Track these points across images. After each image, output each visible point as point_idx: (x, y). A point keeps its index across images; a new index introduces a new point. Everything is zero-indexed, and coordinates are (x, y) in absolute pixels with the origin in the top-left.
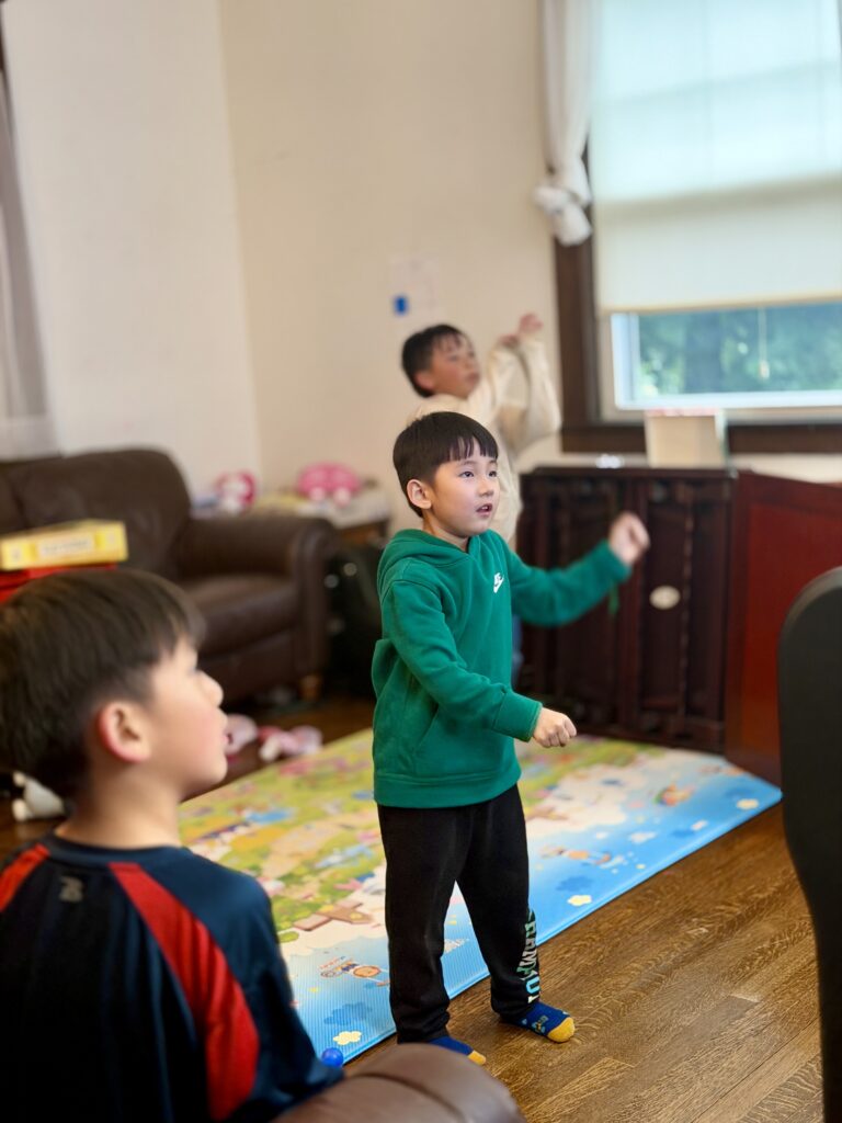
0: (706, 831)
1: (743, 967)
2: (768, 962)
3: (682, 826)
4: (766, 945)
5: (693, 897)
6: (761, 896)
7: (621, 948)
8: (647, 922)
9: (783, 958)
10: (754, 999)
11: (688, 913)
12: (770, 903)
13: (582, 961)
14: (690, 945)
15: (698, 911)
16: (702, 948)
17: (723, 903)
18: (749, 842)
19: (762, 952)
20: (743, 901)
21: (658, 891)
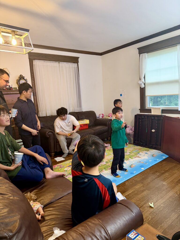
0: (159, 161)
1: (164, 179)
2: (167, 179)
3: (155, 160)
4: (167, 177)
5: (157, 169)
6: (166, 170)
7: (148, 175)
8: (151, 172)
9: (169, 179)
10: (166, 184)
11: (157, 171)
12: (167, 171)
13: (143, 177)
14: (157, 176)
15: (158, 171)
16: (159, 176)
17: (161, 170)
18: (164, 162)
19: (166, 178)
20: (164, 170)
21: (153, 168)
